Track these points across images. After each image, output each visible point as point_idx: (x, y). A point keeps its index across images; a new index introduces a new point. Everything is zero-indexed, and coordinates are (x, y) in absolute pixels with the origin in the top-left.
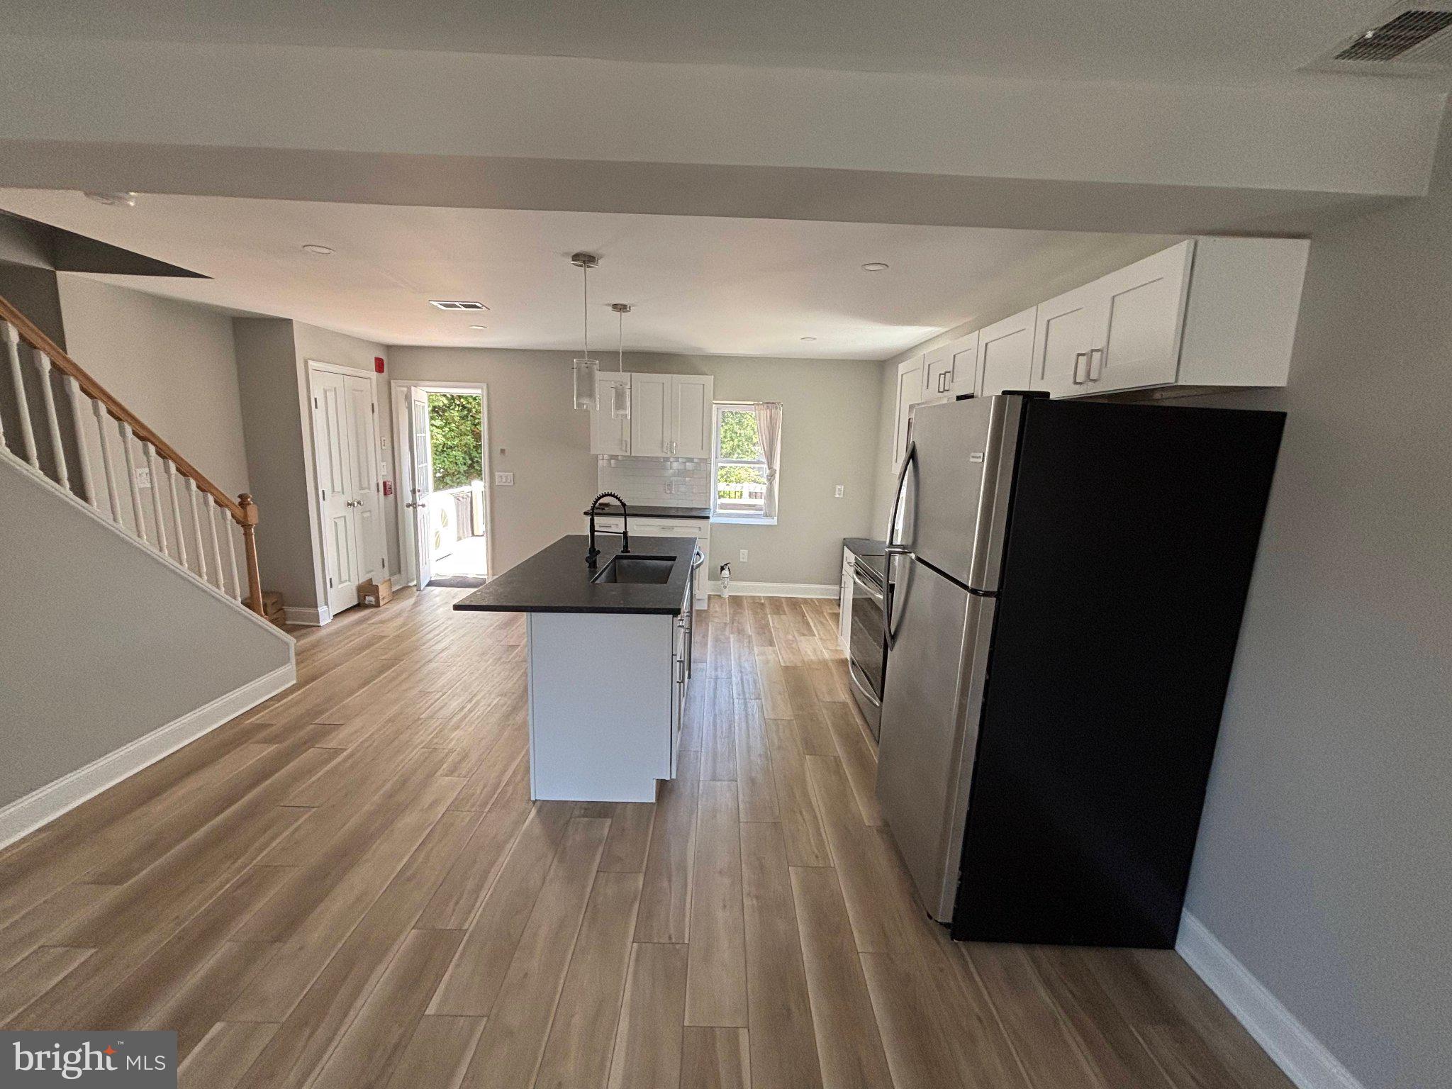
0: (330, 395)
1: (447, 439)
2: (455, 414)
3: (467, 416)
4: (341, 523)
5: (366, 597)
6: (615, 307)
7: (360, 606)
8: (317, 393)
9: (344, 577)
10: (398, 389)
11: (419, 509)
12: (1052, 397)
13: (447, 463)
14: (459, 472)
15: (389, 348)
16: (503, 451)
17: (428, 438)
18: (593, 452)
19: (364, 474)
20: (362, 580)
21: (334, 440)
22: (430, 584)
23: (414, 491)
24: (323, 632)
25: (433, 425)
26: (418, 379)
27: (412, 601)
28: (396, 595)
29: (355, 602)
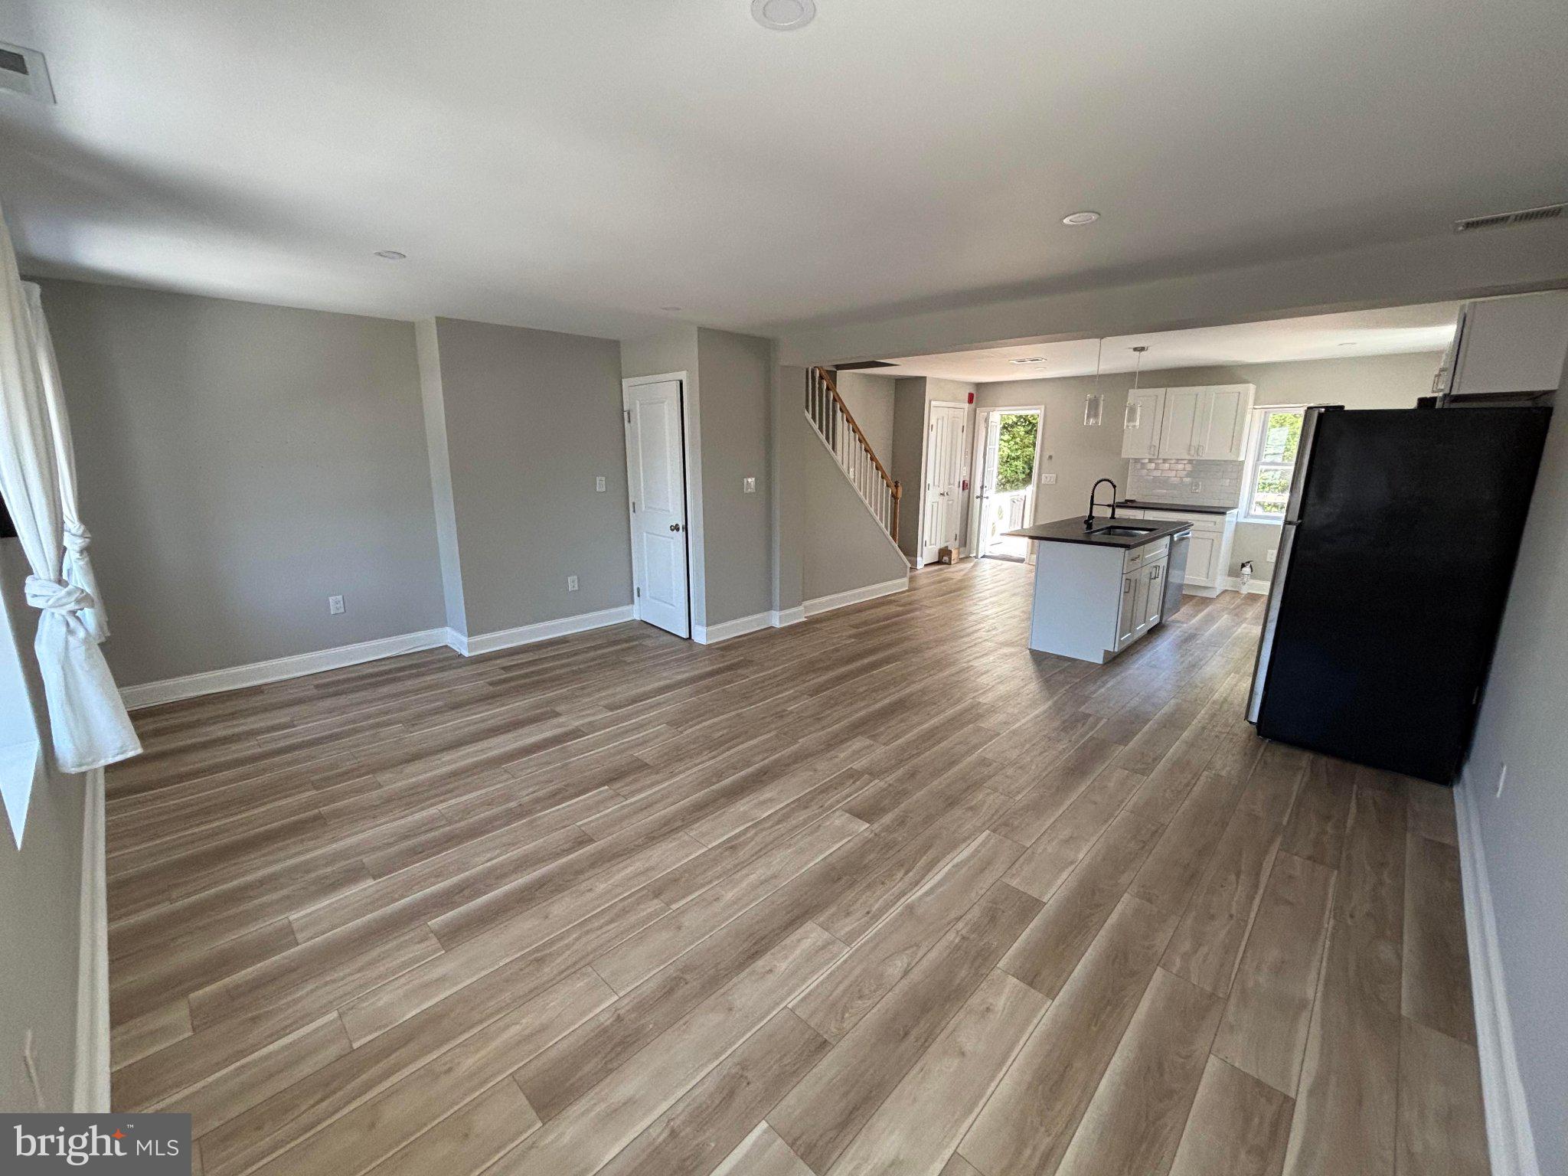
0: (940, 422)
1: (1012, 451)
2: (1021, 430)
3: (1031, 430)
4: (935, 505)
5: (943, 557)
6: (1135, 349)
7: (939, 562)
8: (933, 421)
9: (933, 542)
10: (981, 414)
11: (984, 500)
12: (1346, 409)
13: (1009, 471)
14: (1018, 480)
15: (979, 386)
16: (1050, 457)
17: (997, 449)
18: (1124, 456)
19: (952, 475)
20: (943, 546)
21: (938, 450)
22: (984, 557)
23: (982, 487)
24: (917, 572)
25: (1002, 440)
26: (995, 405)
27: (972, 564)
28: (962, 560)
29: (936, 560)
